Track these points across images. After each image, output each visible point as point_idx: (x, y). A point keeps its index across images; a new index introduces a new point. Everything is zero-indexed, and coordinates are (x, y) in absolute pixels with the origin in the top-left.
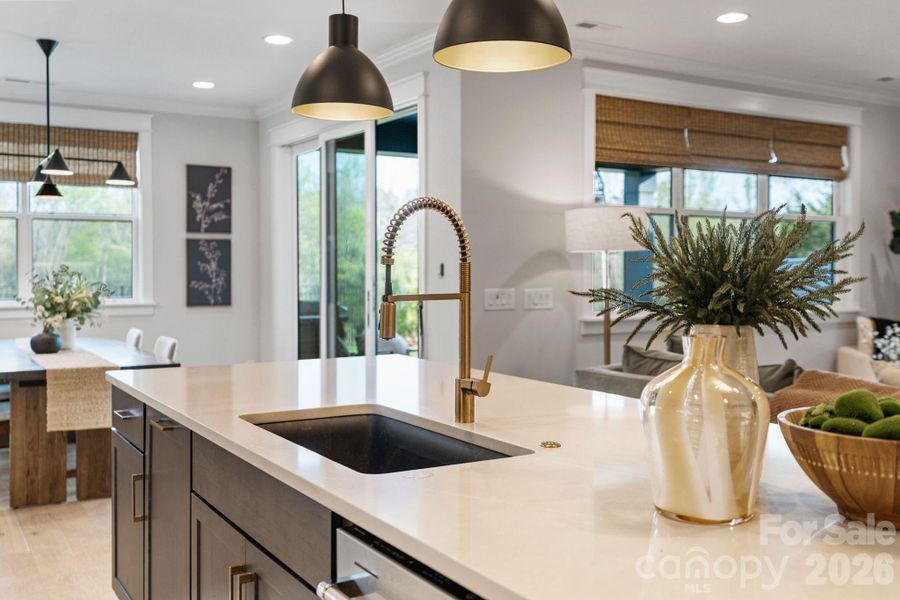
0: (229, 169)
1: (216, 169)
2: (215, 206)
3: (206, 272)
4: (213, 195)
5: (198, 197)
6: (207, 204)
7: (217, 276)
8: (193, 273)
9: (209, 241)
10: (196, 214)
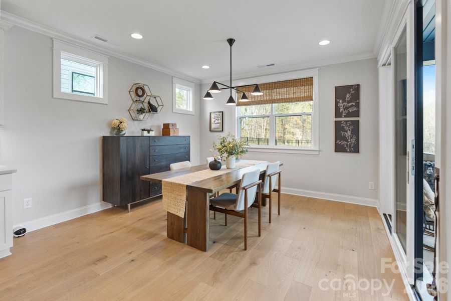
0: (358, 85)
1: (351, 86)
2: (350, 104)
3: (345, 137)
4: (349, 99)
5: (341, 101)
6: (346, 104)
7: (351, 138)
8: (338, 136)
9: (346, 122)
10: (340, 109)
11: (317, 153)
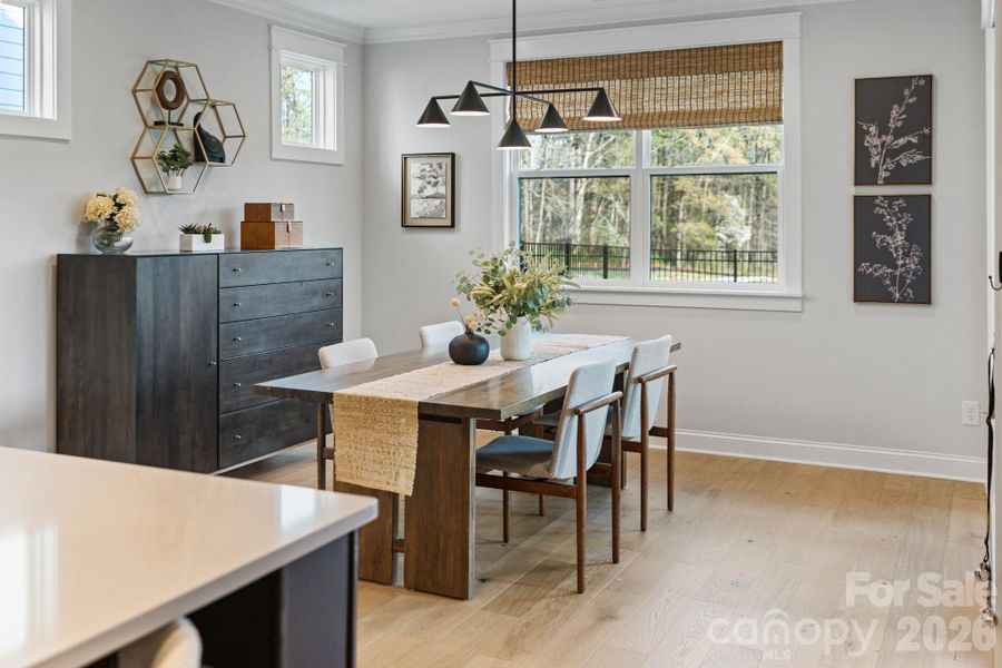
0: (929, 79)
1: (905, 81)
2: (902, 141)
3: (885, 249)
4: (899, 124)
5: (873, 129)
6: (889, 139)
7: (906, 255)
8: (865, 249)
9: (891, 199)
10: (869, 156)
11: (796, 306)
